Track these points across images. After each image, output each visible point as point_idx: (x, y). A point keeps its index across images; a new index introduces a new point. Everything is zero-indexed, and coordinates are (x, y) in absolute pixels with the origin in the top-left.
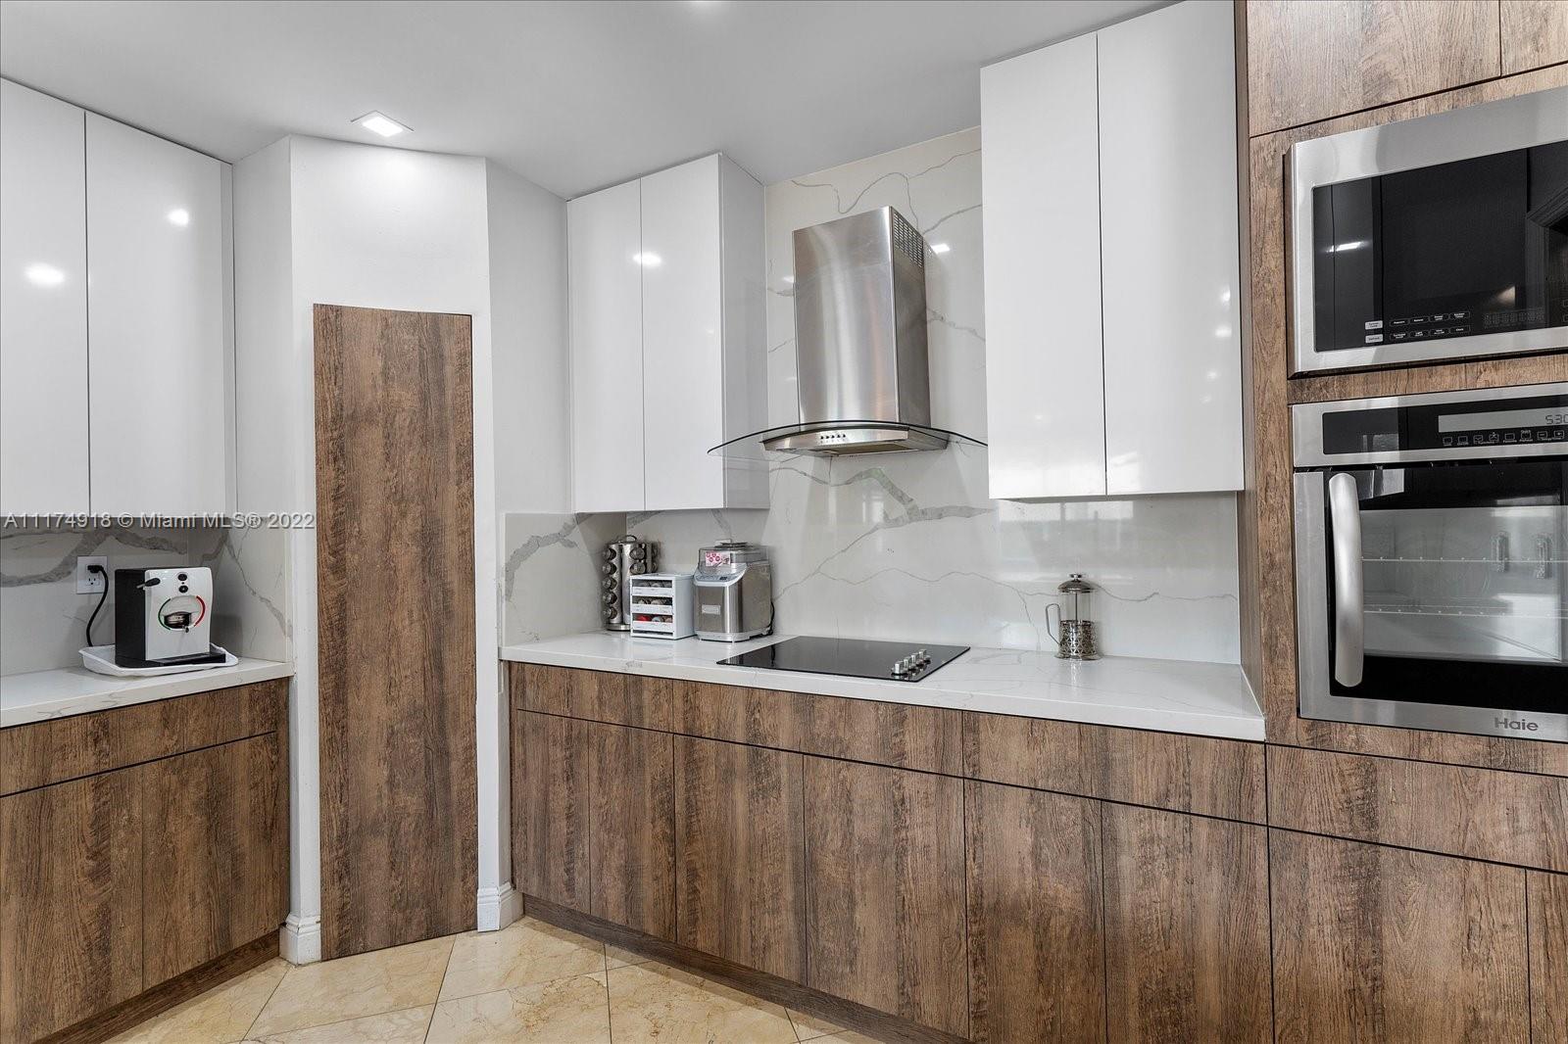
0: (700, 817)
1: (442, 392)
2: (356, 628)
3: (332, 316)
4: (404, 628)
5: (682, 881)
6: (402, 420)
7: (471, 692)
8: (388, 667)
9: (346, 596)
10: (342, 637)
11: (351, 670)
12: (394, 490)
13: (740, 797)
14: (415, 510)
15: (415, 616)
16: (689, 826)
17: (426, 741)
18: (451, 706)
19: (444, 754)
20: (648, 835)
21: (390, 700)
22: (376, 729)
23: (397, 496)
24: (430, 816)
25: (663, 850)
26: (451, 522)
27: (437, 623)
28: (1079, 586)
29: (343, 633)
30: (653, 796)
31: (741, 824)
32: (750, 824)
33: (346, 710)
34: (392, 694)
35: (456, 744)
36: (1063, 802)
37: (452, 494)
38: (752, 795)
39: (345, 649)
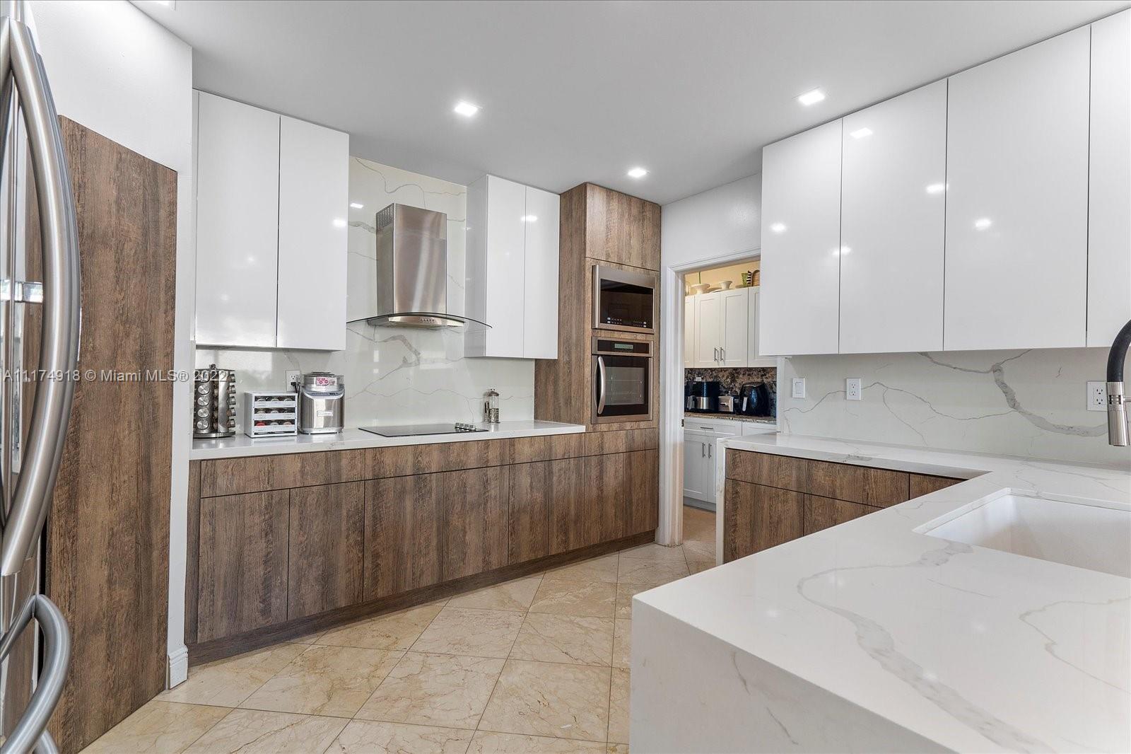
0: (382, 523)
1: (157, 232)
2: (88, 437)
3: (78, 134)
4: (124, 437)
5: (368, 564)
6: (129, 249)
7: (167, 490)
8: (111, 475)
9: (80, 408)
10: (75, 449)
11: (82, 480)
12: (121, 312)
13: (409, 504)
14: (136, 331)
15: (133, 426)
16: (374, 530)
17: (136, 538)
18: (154, 503)
19: (148, 545)
20: (343, 546)
21: (112, 504)
22: (100, 534)
23: (123, 317)
24: (137, 603)
25: (355, 552)
26: (159, 343)
27: (148, 431)
28: (492, 394)
29: (77, 445)
30: (348, 521)
31: (408, 517)
32: (414, 515)
33: (76, 519)
34: (114, 499)
35: (156, 536)
36: (539, 464)
37: (161, 321)
38: (416, 500)
39: (77, 461)
